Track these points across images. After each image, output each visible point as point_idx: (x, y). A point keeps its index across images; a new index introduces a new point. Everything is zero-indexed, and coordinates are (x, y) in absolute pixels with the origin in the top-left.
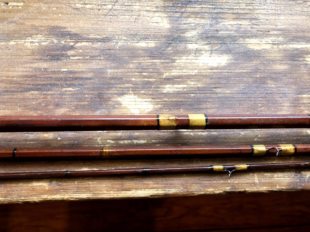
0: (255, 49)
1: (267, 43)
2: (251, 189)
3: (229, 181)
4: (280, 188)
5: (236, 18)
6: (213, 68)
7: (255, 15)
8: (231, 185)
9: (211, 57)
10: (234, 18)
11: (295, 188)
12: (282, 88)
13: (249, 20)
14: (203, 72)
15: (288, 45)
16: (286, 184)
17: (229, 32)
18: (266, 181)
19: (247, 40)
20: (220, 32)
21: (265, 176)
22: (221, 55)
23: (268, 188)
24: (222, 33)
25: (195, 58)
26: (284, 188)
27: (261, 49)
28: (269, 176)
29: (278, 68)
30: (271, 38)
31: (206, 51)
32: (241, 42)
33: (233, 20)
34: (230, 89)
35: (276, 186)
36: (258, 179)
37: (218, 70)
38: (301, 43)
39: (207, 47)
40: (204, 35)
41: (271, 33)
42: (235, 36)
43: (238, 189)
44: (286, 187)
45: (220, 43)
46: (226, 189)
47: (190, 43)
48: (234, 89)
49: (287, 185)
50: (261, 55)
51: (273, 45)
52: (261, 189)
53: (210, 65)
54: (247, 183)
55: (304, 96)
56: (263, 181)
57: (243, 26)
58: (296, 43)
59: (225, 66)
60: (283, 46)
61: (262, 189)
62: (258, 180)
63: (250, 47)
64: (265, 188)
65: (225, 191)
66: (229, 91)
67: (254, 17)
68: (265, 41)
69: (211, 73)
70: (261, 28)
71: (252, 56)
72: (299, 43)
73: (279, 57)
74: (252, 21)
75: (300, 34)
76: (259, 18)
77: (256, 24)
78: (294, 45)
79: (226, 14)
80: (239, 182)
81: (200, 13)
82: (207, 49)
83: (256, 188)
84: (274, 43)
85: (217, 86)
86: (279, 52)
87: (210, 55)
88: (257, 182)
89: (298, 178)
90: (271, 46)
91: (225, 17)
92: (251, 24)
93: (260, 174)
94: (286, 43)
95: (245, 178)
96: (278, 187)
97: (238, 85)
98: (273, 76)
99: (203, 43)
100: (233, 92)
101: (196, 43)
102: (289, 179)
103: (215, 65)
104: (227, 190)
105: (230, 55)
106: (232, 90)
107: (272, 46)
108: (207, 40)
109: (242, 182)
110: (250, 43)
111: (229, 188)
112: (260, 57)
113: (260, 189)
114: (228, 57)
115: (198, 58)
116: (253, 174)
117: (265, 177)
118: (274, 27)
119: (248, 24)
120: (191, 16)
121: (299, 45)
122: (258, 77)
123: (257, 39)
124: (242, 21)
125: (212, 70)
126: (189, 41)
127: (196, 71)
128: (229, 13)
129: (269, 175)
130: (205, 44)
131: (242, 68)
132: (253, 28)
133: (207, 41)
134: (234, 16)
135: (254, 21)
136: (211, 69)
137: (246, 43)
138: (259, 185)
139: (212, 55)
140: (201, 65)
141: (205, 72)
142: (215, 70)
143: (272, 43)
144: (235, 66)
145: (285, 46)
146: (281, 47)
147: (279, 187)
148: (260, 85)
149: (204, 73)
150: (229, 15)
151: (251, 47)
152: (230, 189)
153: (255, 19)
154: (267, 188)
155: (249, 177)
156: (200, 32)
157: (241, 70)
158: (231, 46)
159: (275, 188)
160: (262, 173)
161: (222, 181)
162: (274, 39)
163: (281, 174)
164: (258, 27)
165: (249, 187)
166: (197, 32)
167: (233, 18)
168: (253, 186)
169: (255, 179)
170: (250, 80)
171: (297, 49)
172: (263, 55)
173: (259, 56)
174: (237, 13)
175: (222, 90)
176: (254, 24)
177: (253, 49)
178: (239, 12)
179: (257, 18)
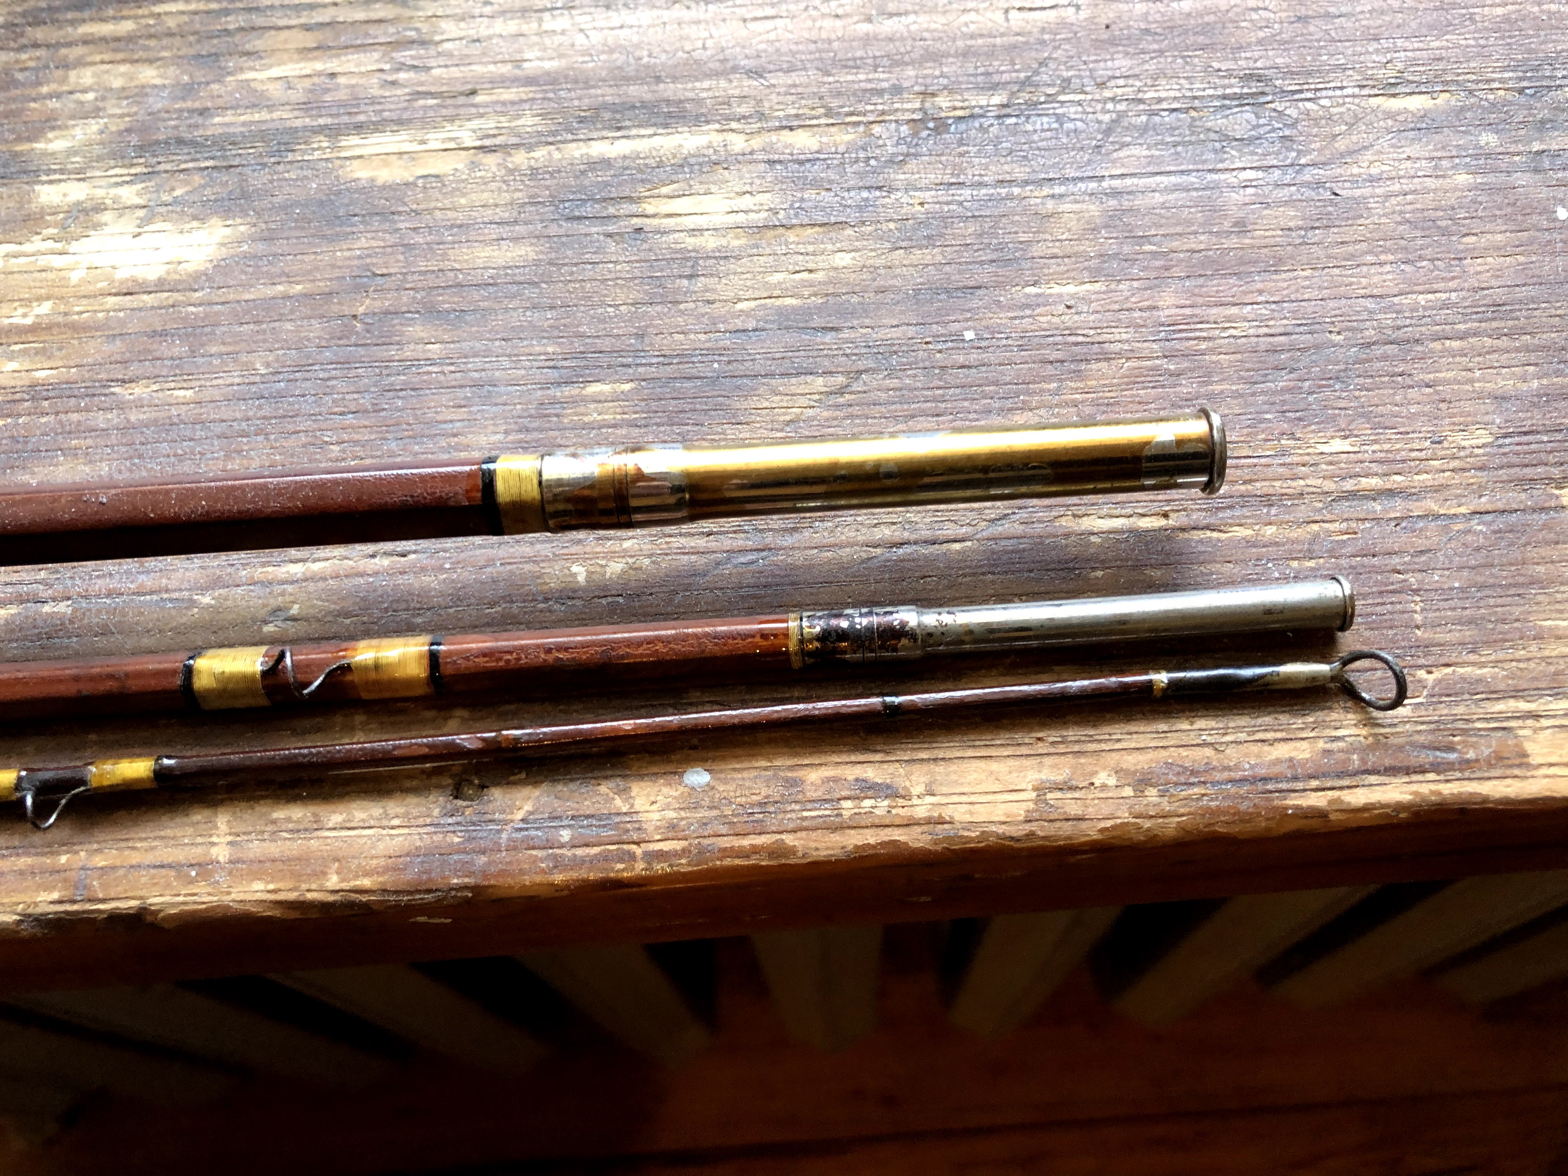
0: (379, 182)
1: (452, 145)
2: (181, 899)
3: (63, 859)
4: (345, 886)
5: (317, 48)
6: (137, 289)
7: (418, 25)
8: (65, 880)
9: (144, 235)
10: (308, 46)
11: (430, 880)
12: (477, 356)
13: (383, 48)
14: (77, 309)
15: (561, 146)
16: (382, 862)
17: (265, 115)
18: (273, 849)
19: (354, 140)
20: (217, 120)
21: (274, 822)
22: (195, 224)
23: (280, 885)
24: (227, 119)
25: (59, 246)
26: (366, 883)
27: (411, 180)
28: (298, 822)
29: (480, 263)
30: (475, 124)
31: (124, 209)
32: (316, 153)
33: (302, 56)
34: (198, 383)
35: (324, 874)
36: (230, 838)
37: (159, 295)
38: (634, 132)
39: (129, 194)
40: (134, 139)
41: (479, 99)
42: (291, 128)
43: (103, 901)
44: (381, 879)
45: (207, 168)
46: (36, 904)
47: (51, 182)
48: (215, 382)
49: (386, 870)
50: (405, 204)
51: (481, 155)
52: (233, 896)
53: (120, 275)
54: (162, 866)
55: (594, 389)
56: (256, 848)
57: (342, 80)
58: (605, 133)
59: (197, 276)
60: (532, 154)
61: (241, 897)
62: (230, 843)
63: (356, 175)
64: (258, 886)
65: (30, 911)
66: (189, 393)
67: (413, 34)
68: (444, 141)
69: (122, 314)
70: (438, 80)
71: (355, 215)
72: (619, 134)
73: (496, 205)
74: (394, 55)
75: (635, 91)
76: (437, 38)
77: (416, 63)
78: (592, 142)
79: (273, 32)
80: (118, 863)
81: (141, 42)
82: (129, 203)
83: (210, 890)
84: (487, 142)
85: (134, 369)
86: (504, 182)
87: (139, 227)
88: (221, 859)
89: (458, 823)
90: (468, 162)
91: (261, 48)
92: (387, 67)
93: (248, 815)
94: (550, 139)
95: (155, 838)
96: (333, 881)
97: (244, 358)
98: (444, 302)
99: (116, 176)
100: (207, 395)
101: (79, 180)
102: (405, 831)
103: (152, 274)
104: (39, 910)
105: (239, 221)
106: (208, 384)
107: (475, 159)
108: (142, 160)
109: (135, 858)
110: (360, 157)
111: (55, 896)
112: (396, 217)
113: (229, 893)
114: (228, 231)
115: (74, 246)
116: (207, 813)
117: (269, 828)
118: (506, 69)
119: (374, 68)
120: (89, 59)
121: (617, 143)
122: (361, 310)
123: (404, 135)
124: (343, 58)
125: (128, 298)
126: (49, 172)
127: (45, 308)
128: (289, 28)
129: (300, 815)
130: (128, 178)
131: (288, 277)
132: (393, 83)
133: (139, 164)
134: (310, 40)
135: (406, 55)
136: (126, 294)
137: (338, 158)
138: (230, 873)
139: (146, 229)
140: (75, 277)
141: (90, 308)
142: (145, 297)
143: (478, 143)
144: (251, 270)
145: (540, 153)
146: (520, 158)
147: (343, 880)
148: (362, 351)
149: (85, 315)
150: (285, 34)
151: (361, 172)
152: (61, 902)
153: (413, 42)
154: (271, 887)
155: (179, 832)
156: (114, 128)
157: (280, 288)
158: (258, 180)
159: (314, 886)
160: (261, 808)
161: (24, 862)
162: (494, 125)
163: (364, 809)
164: (423, 76)
165: (168, 885)
166: (102, 127)
167: (301, 46)
168: (192, 881)
169: (215, 839)
170: (316, 329)
171: (606, 163)
172: (414, 207)
173: (393, 213)
174: (328, 24)
175: (155, 387)
176: (401, 67)
177: (373, 180)
178: (341, 19)
179: (427, 38)
